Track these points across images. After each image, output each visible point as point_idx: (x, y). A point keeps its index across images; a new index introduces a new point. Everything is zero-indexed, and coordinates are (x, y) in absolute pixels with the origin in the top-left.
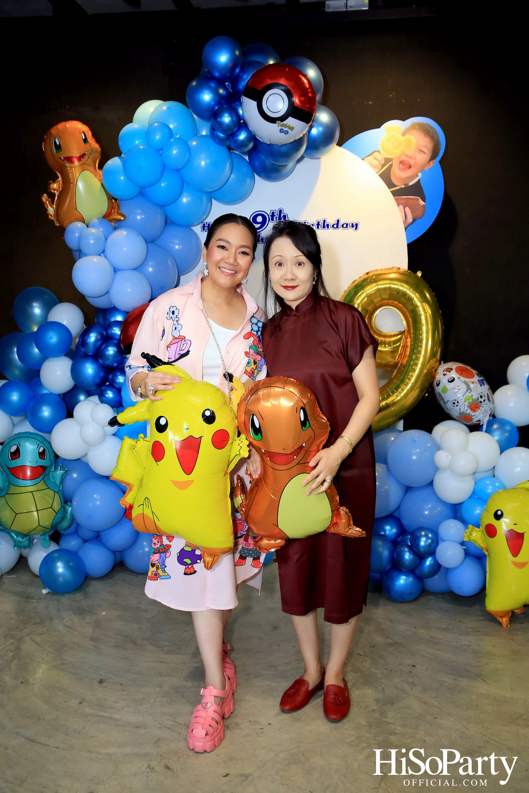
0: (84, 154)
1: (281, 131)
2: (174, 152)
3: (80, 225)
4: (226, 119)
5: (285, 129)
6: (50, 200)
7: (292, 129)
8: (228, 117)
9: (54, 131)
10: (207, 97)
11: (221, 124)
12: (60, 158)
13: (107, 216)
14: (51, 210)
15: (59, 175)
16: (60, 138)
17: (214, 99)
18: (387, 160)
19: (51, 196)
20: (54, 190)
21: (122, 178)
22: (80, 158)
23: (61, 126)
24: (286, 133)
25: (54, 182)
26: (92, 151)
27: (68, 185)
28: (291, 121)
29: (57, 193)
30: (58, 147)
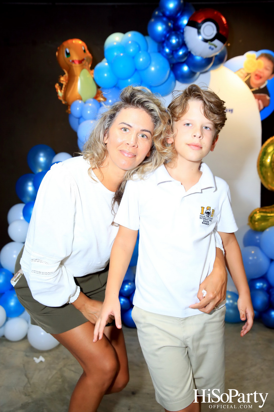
0: (83, 60)
1: (210, 48)
2: (141, 60)
3: (80, 102)
4: (174, 41)
5: (213, 47)
6: (60, 87)
7: (216, 47)
8: (176, 39)
9: (65, 44)
10: (160, 28)
11: (171, 43)
12: (69, 61)
13: (96, 98)
14: (60, 93)
15: (66, 72)
16: (69, 48)
17: (165, 30)
18: (248, 74)
19: (61, 85)
20: (63, 81)
21: (106, 75)
22: (80, 62)
23: (70, 41)
24: (212, 49)
25: (63, 76)
26: (88, 58)
27: (72, 79)
28: (217, 42)
29: (64, 83)
30: (68, 54)
